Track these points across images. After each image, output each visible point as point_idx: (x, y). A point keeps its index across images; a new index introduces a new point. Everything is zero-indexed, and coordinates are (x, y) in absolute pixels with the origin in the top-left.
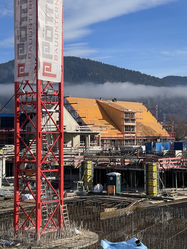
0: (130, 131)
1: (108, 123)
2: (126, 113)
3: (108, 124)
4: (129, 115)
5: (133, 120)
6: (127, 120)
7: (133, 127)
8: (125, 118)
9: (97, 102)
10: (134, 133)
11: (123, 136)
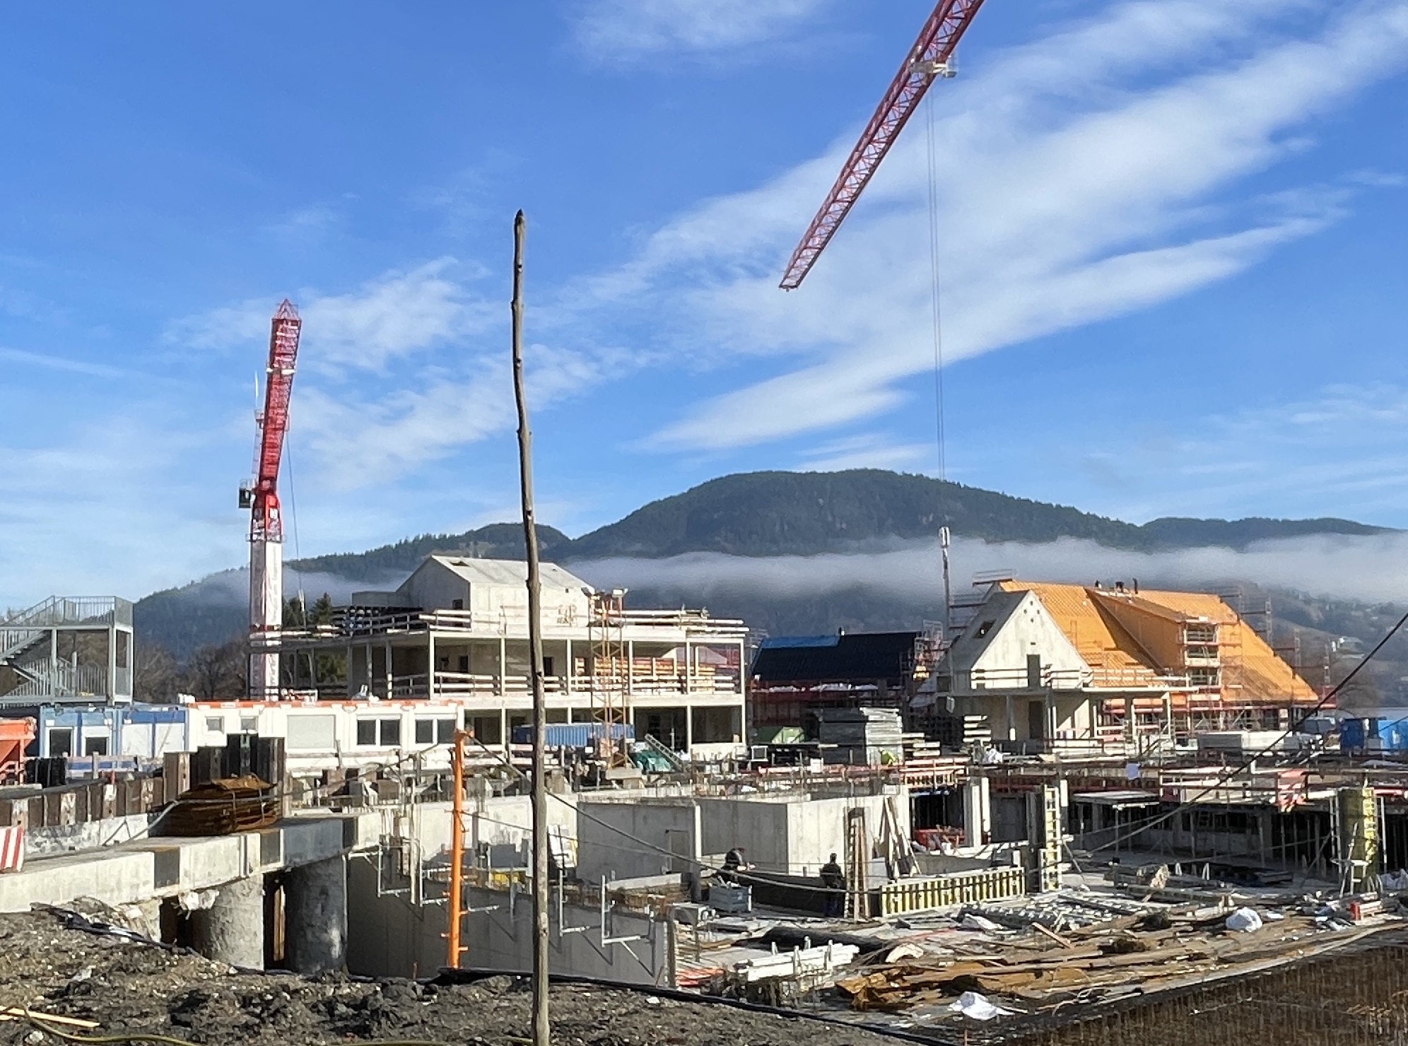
0: (1206, 684)
1: (1136, 662)
2: (1191, 628)
3: (1133, 664)
4: (1199, 633)
5: (1213, 650)
6: (1195, 651)
7: (1214, 671)
8: (1190, 643)
9: (1090, 595)
10: (1217, 691)
11: (1184, 703)
